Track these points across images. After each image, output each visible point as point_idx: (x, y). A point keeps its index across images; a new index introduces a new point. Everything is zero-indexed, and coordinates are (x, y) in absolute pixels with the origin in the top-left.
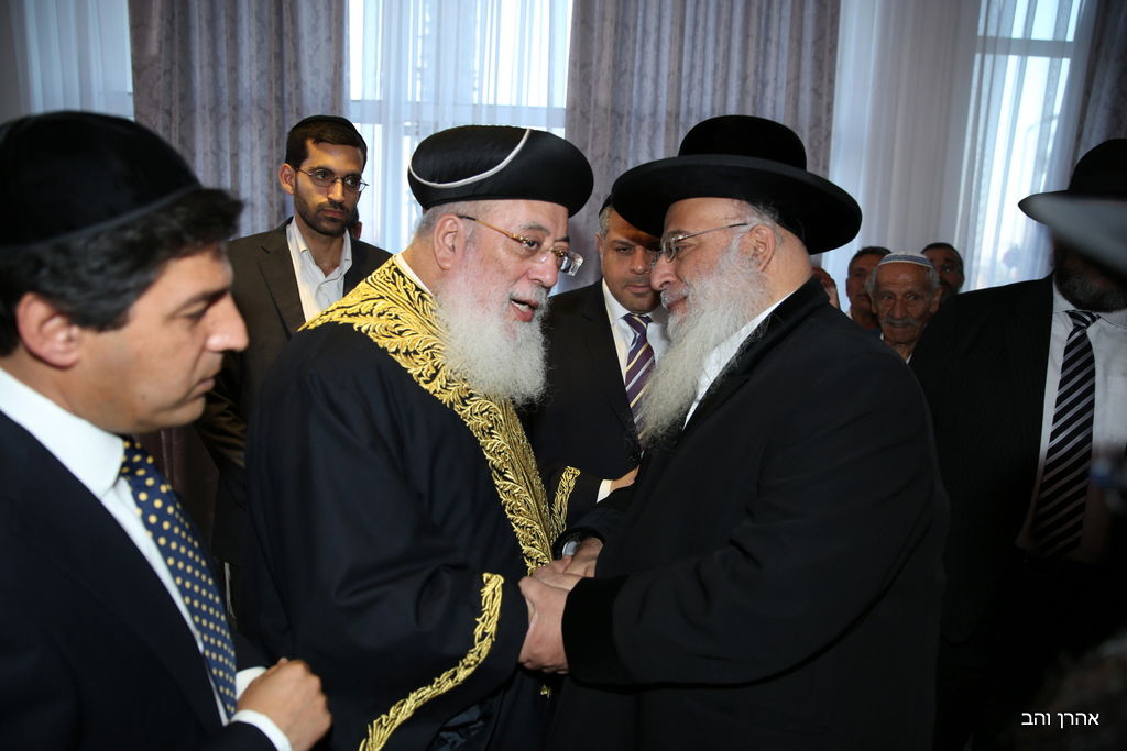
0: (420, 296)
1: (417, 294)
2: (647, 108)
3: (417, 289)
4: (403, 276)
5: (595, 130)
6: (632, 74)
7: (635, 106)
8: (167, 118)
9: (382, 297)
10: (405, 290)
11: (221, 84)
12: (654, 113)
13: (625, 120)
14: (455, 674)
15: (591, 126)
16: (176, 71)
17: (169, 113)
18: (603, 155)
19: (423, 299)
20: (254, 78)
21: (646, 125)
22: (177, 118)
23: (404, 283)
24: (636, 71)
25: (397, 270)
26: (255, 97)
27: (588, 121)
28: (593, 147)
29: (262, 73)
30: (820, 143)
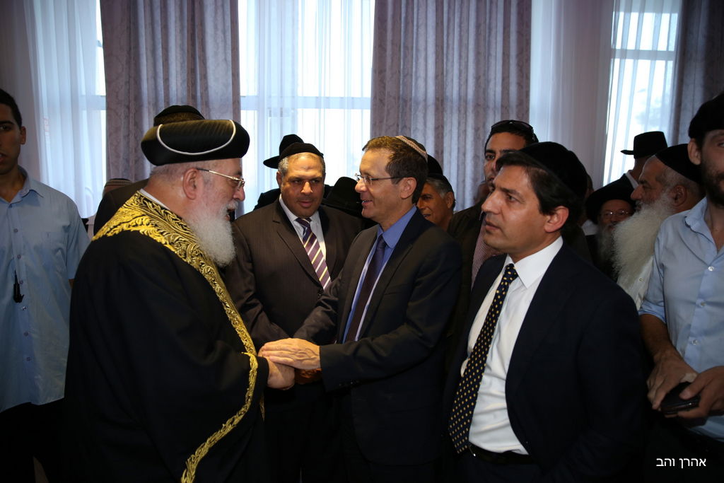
0: (164, 212)
1: (162, 211)
2: (421, 96)
3: (162, 208)
4: (151, 202)
5: (388, 110)
6: (412, 75)
7: (413, 95)
8: (127, 110)
9: (143, 215)
10: (155, 210)
11: (159, 89)
12: (425, 100)
13: (408, 104)
14: (234, 420)
15: (386, 108)
16: (132, 81)
17: (128, 107)
18: (394, 124)
19: (167, 214)
20: (179, 84)
21: (421, 107)
22: (133, 110)
23: (153, 206)
24: (413, 74)
25: (145, 199)
26: (180, 96)
27: (384, 105)
28: (387, 121)
29: (184, 81)
30: (523, 115)
